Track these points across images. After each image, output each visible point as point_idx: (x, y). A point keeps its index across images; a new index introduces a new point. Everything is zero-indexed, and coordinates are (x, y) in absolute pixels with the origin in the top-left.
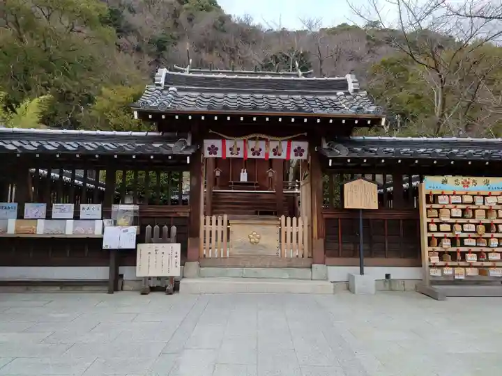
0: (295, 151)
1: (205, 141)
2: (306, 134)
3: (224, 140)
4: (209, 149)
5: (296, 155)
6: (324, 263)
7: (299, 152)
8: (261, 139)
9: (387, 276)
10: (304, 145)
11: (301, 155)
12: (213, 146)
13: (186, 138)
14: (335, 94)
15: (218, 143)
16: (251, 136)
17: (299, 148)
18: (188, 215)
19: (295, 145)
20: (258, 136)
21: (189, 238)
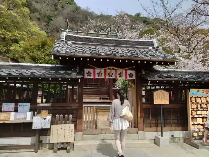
0: (129, 75)
1: (85, 69)
2: (134, 67)
3: (94, 69)
4: (87, 73)
5: (130, 77)
6: (143, 130)
7: (131, 75)
8: (113, 69)
9: (172, 136)
10: (133, 72)
11: (132, 77)
12: (89, 72)
13: (77, 68)
14: (148, 48)
15: (91, 71)
16: (109, 68)
17: (131, 73)
18: (77, 108)
19: (129, 72)
20: (111, 67)
21: (77, 120)
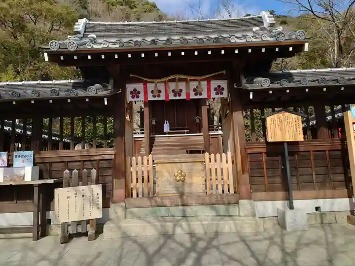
0: (215, 89)
1: (127, 86)
2: (224, 72)
3: (145, 83)
4: (131, 93)
5: (217, 94)
6: (250, 198)
7: (219, 90)
8: (181, 80)
9: (317, 209)
10: (224, 84)
11: (222, 93)
12: (135, 90)
13: (108, 83)
14: (251, 30)
15: (140, 87)
16: (172, 77)
17: (219, 86)
18: (113, 157)
19: (214, 84)
20: (177, 77)
21: (114, 180)
